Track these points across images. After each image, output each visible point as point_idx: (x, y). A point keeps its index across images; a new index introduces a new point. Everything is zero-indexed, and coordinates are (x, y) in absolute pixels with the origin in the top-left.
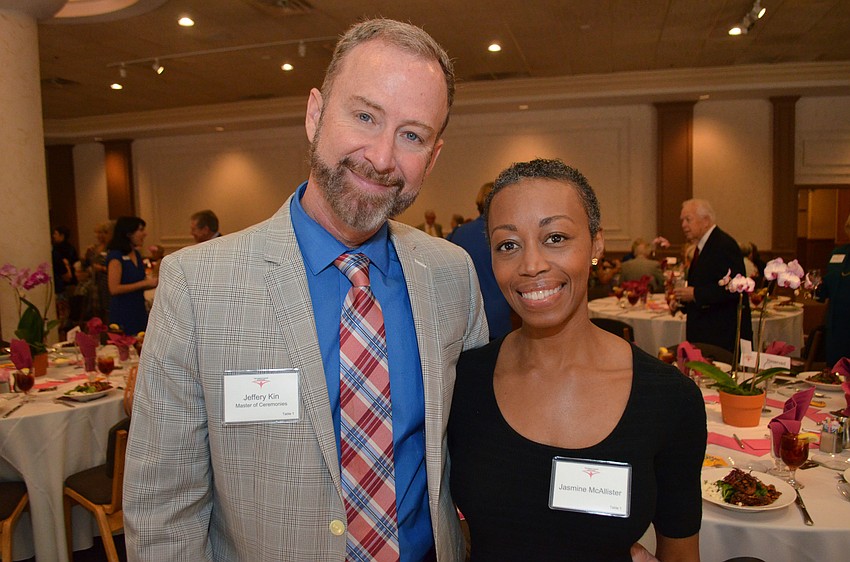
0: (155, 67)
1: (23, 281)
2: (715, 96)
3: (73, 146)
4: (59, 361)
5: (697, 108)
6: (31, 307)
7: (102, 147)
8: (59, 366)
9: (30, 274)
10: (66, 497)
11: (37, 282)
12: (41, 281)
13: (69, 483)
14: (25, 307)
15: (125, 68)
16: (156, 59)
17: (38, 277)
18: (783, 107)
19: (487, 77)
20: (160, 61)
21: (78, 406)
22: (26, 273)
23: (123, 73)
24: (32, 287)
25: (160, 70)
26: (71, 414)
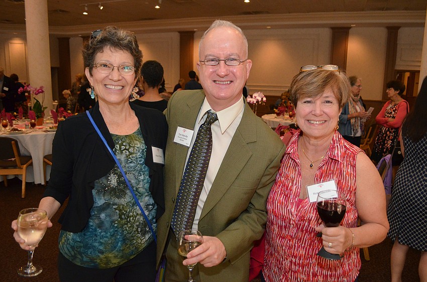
0: (99, 6)
1: (35, 92)
2: (358, 25)
3: (69, 38)
4: (48, 121)
5: (351, 31)
6: (37, 101)
7: (82, 39)
8: (47, 123)
9: (37, 89)
10: (44, 161)
11: (39, 93)
12: (41, 92)
13: (45, 157)
14: (35, 101)
15: (87, 7)
16: (100, 3)
17: (40, 91)
18: (393, 31)
19: (249, 13)
20: (102, 4)
21: (49, 133)
22: (36, 89)
23: (86, 9)
24: (37, 94)
25: (102, 8)
26: (46, 135)
